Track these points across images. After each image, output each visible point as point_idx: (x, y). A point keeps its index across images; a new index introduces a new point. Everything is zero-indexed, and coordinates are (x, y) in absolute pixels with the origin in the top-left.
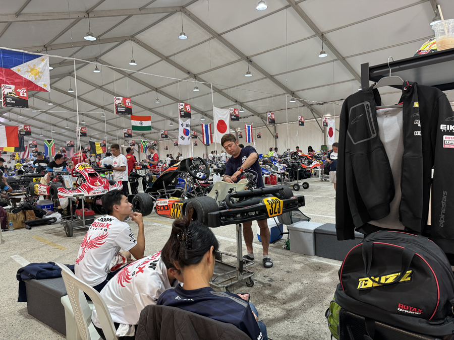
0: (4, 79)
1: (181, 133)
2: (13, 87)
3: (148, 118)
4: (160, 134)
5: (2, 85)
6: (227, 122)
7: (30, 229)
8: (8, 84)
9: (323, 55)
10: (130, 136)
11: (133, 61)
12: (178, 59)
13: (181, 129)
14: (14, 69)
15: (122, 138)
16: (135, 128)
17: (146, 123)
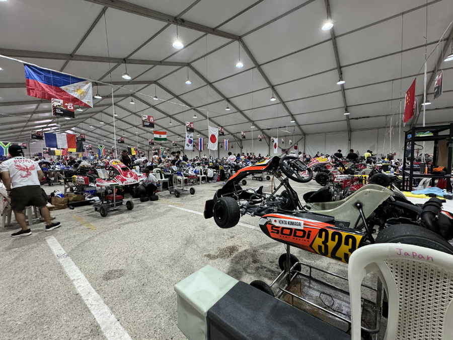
0: (54, 95)
1: (187, 142)
2: (62, 101)
3: (165, 133)
4: (172, 144)
5: (52, 99)
6: (217, 136)
7: (73, 209)
8: (57, 98)
9: (273, 100)
10: (153, 144)
11: (156, 97)
12: (184, 97)
13: (187, 139)
14: (63, 88)
15: (148, 146)
16: (156, 139)
17: (163, 136)
